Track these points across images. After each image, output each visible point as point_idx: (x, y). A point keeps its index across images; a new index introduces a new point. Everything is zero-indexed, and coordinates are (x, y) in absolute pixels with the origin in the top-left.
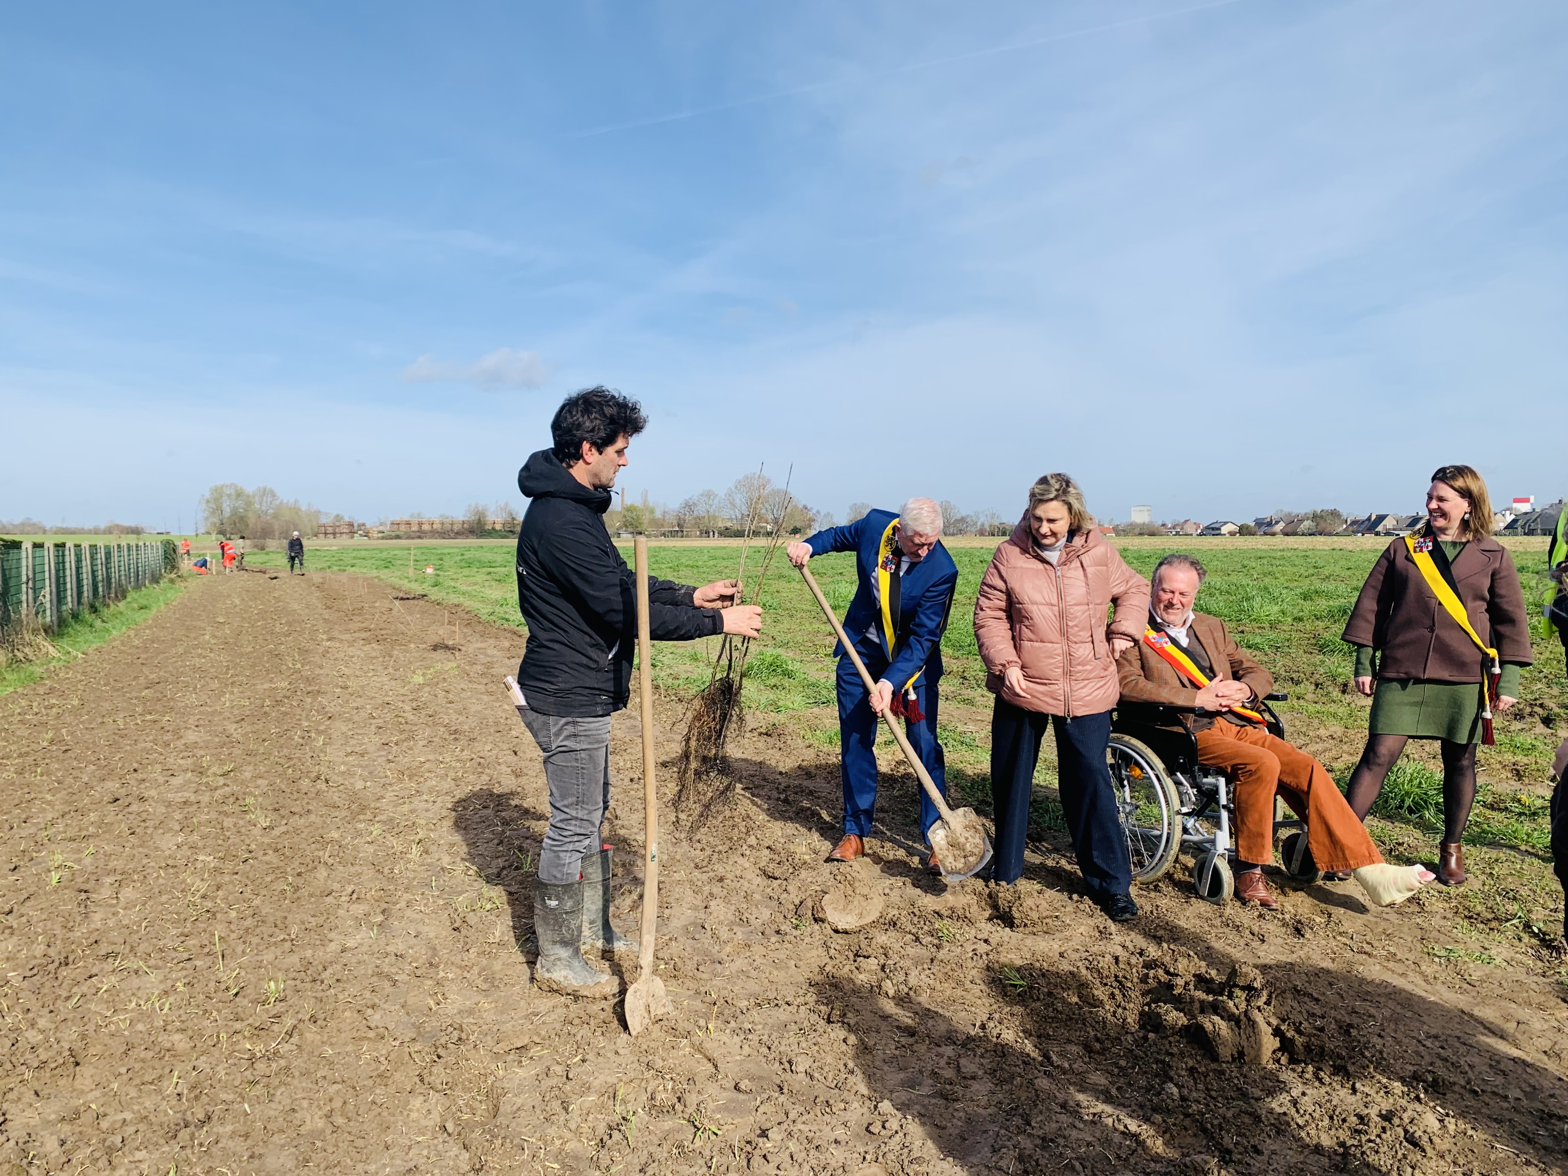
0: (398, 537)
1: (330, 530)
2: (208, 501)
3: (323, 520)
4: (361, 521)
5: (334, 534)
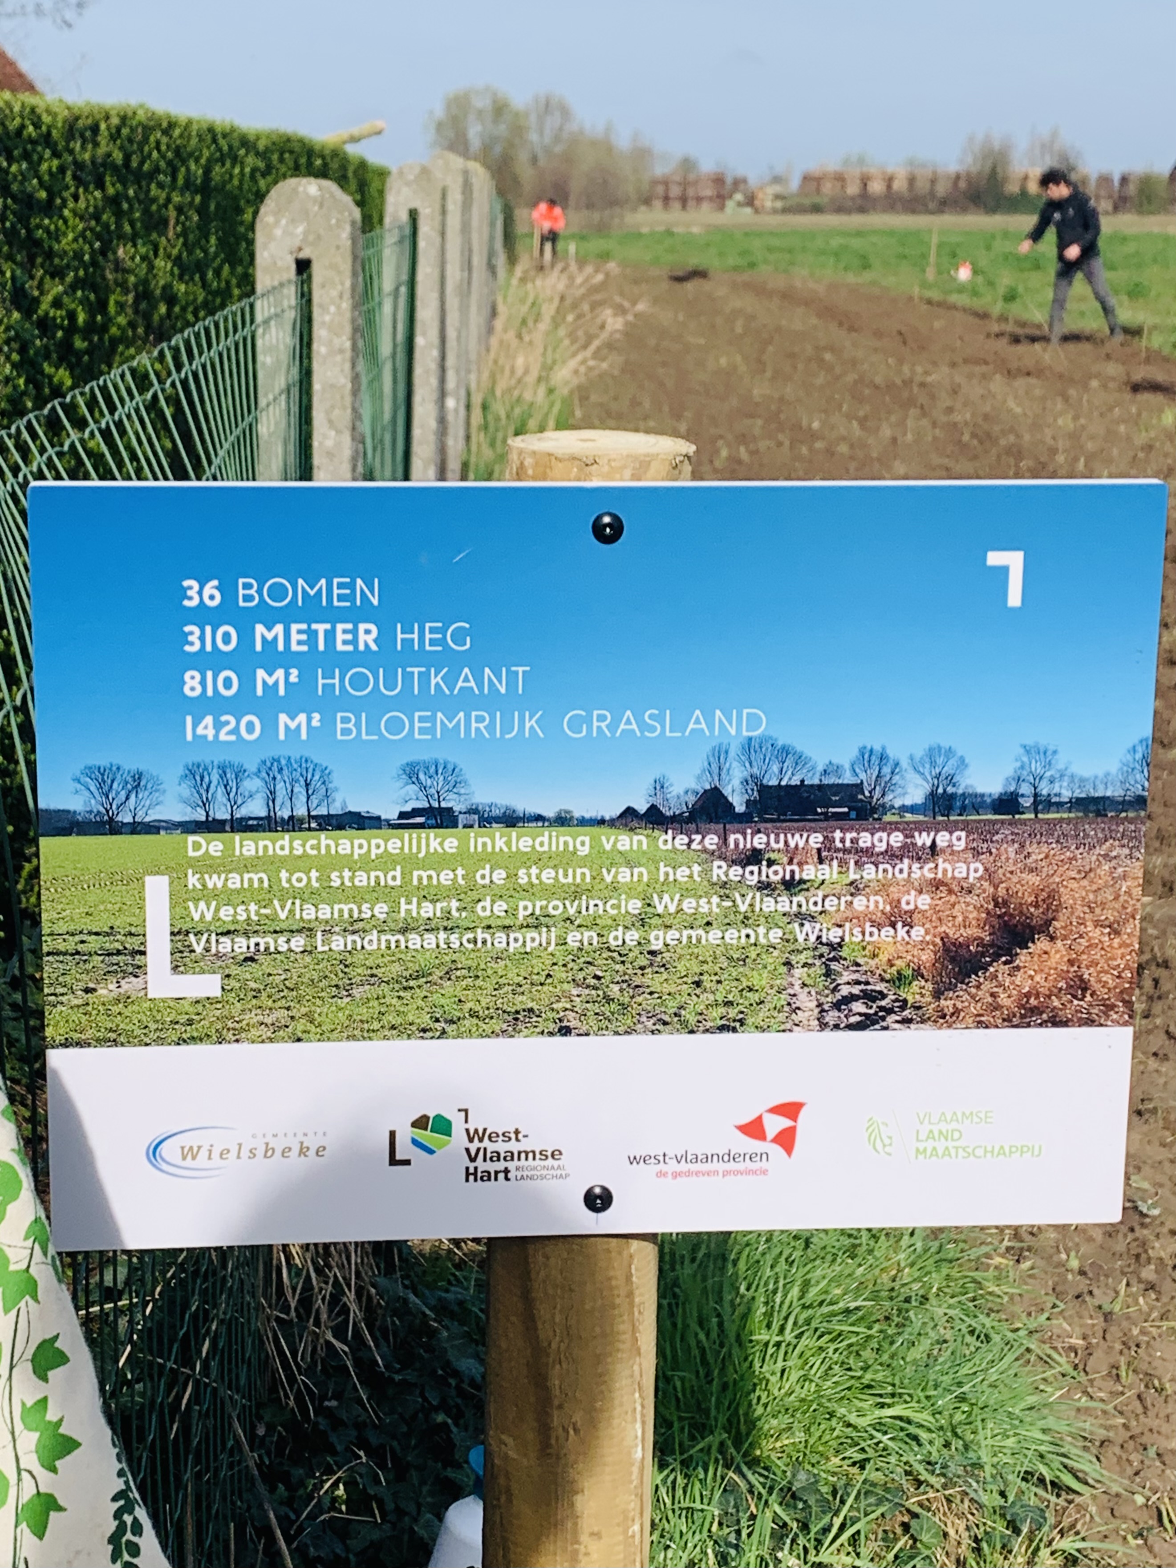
0: (816, 209)
1: (675, 191)
2: (440, 126)
3: (660, 170)
4: (740, 172)
5: (684, 201)
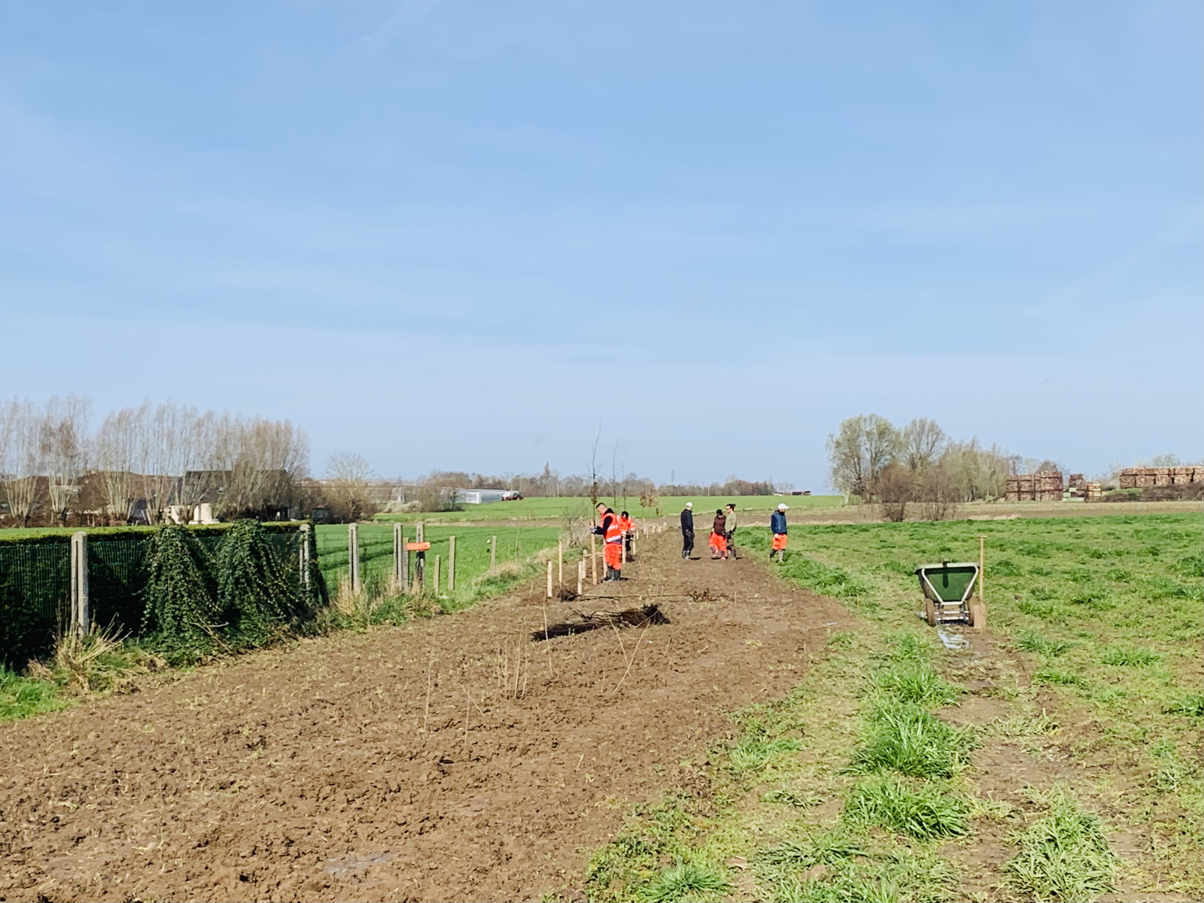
1: (1025, 486)
2: (838, 444)
4: (1075, 472)
5: (1033, 493)
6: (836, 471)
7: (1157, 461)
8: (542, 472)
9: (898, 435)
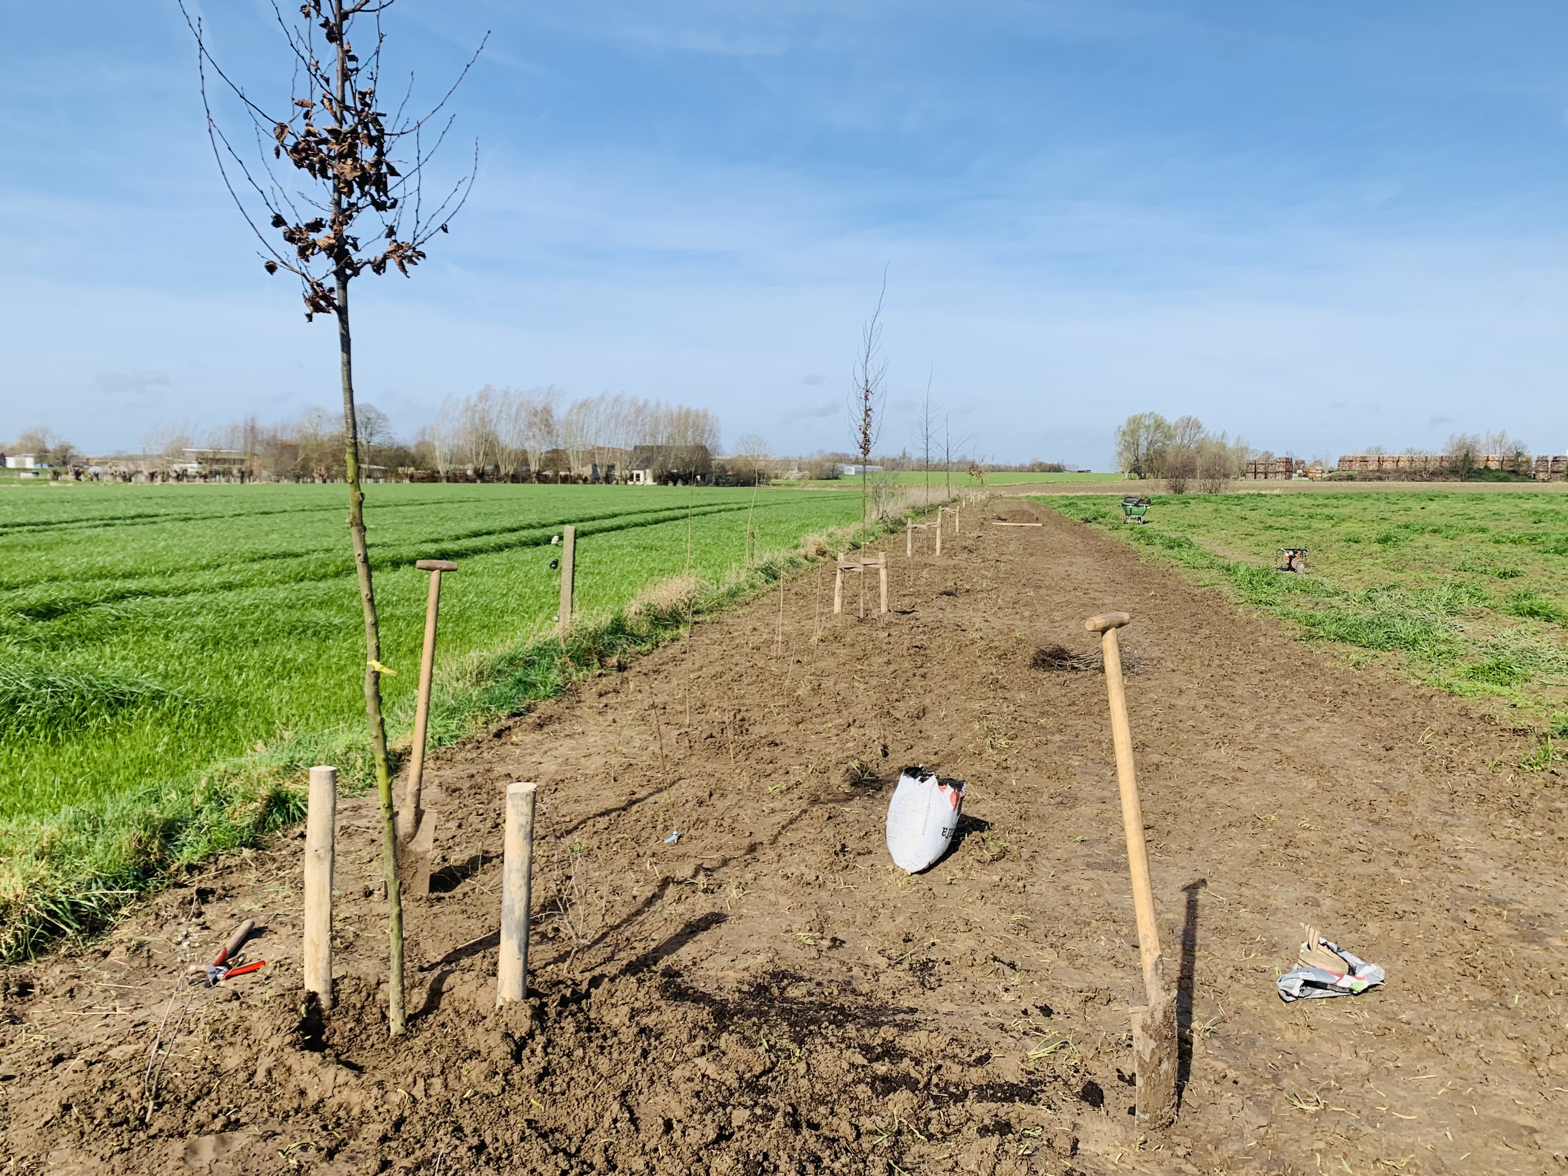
0: (1351, 478)
1: (1261, 468)
2: (1123, 434)
3: (1252, 457)
4: (1301, 458)
5: (1266, 474)
6: (1120, 454)
7: (1369, 451)
8: (901, 454)
9: (1170, 428)
